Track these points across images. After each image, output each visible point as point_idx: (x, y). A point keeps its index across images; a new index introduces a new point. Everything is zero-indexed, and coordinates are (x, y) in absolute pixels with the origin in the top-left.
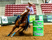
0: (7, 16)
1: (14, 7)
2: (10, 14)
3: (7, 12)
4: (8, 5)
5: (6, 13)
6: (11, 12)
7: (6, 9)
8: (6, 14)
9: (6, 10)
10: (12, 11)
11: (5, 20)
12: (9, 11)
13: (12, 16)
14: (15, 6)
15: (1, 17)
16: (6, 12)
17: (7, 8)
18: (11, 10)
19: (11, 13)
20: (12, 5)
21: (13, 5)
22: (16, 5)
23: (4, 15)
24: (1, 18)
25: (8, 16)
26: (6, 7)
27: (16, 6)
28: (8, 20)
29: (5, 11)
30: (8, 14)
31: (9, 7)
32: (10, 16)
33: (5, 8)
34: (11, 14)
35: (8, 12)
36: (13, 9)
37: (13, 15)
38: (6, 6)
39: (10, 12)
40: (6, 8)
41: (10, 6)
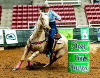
0: (16, 28)
1: (31, 10)
2: (21, 24)
3: (16, 20)
4: (19, 6)
5: (14, 22)
6: (24, 20)
7: (15, 14)
8: (13, 24)
9: (14, 16)
10: (25, 18)
11: (11, 37)
12: (20, 18)
13: (27, 28)
14: (32, 7)
15: (4, 31)
16: (13, 20)
17: (17, 12)
18: (25, 16)
19: (25, 22)
20: (26, 6)
21: (29, 6)
22: (34, 6)
23: (11, 27)
24: (4, 33)
25: (19, 28)
26: (15, 10)
27: (35, 8)
28: (18, 36)
29: (11, 19)
30: (19, 24)
31: (20, 10)
32: (21, 28)
33: (12, 11)
34: (24, 24)
35: (19, 20)
36: (29, 13)
37: (29, 26)
38: (14, 8)
39: (21, 20)
40: (14, 12)
41: (22, 8)
